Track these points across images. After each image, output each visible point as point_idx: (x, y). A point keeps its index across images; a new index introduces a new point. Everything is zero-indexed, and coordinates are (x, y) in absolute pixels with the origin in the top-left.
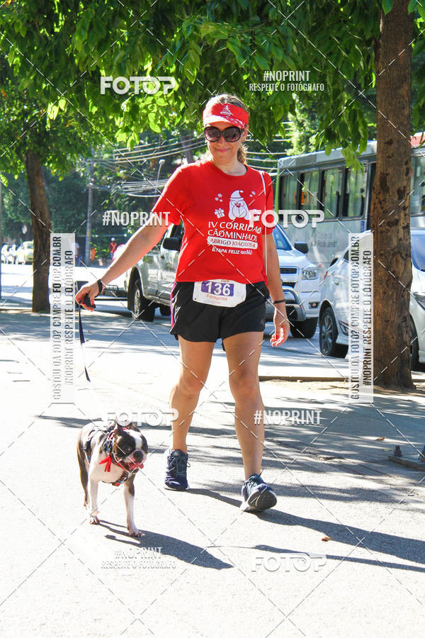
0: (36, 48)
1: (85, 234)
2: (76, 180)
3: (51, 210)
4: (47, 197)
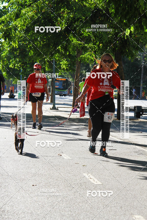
0: (122, 5)
1: (140, 85)
2: (136, 62)
3: (125, 75)
4: (124, 69)
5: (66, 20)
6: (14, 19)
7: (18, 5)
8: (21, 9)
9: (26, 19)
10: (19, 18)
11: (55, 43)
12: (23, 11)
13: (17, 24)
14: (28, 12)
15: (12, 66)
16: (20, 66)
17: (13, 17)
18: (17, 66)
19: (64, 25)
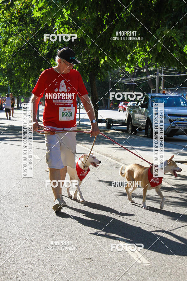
5: (47, 46)
6: (3, 46)
7: (6, 34)
8: (8, 37)
9: (13, 46)
10: (7, 45)
11: (38, 67)
12: (10, 40)
13: (5, 50)
14: (14, 41)
15: (2, 84)
16: (8, 84)
17: (2, 44)
18: (6, 84)
19: (46, 50)
